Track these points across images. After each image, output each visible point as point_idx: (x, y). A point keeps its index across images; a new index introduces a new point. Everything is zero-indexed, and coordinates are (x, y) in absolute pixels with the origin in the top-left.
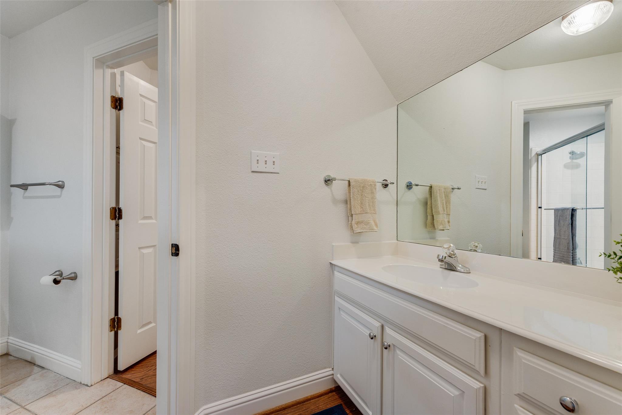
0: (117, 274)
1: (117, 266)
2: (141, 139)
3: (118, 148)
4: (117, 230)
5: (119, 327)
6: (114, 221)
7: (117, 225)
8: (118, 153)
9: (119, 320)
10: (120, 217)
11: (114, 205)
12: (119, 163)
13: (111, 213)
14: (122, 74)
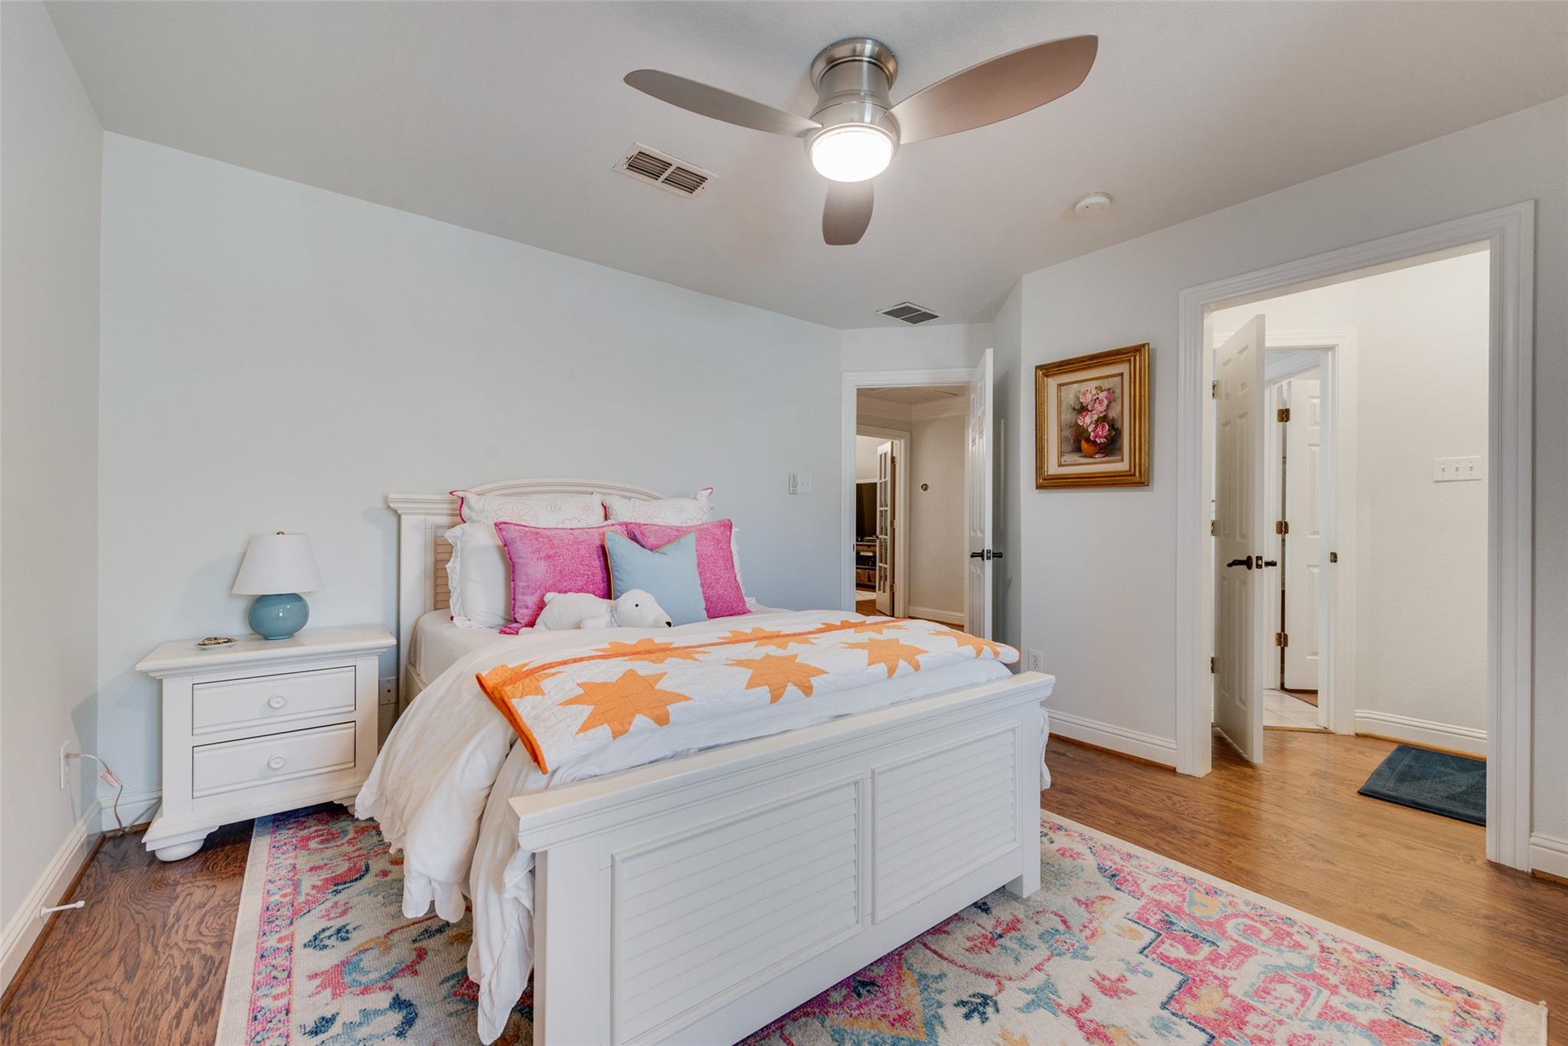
0: (1283, 592)
1: (1283, 584)
2: (1310, 445)
3: (1284, 458)
4: (1283, 545)
5: (1286, 644)
6: (1280, 535)
7: (1283, 540)
8: (1284, 463)
9: (1286, 637)
10: (1286, 532)
11: (1280, 520)
12: (1285, 473)
13: (1277, 527)
14: (1289, 384)
